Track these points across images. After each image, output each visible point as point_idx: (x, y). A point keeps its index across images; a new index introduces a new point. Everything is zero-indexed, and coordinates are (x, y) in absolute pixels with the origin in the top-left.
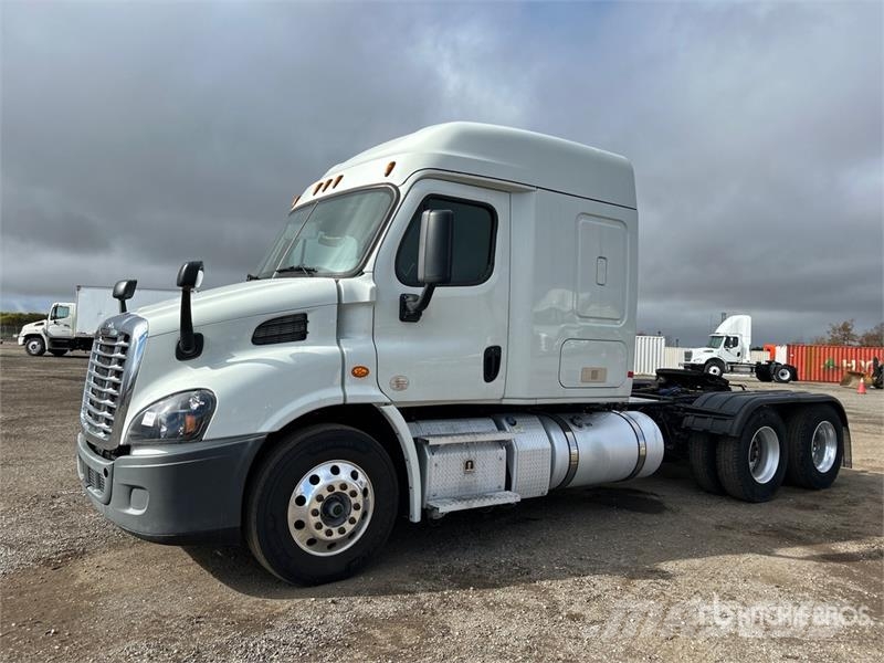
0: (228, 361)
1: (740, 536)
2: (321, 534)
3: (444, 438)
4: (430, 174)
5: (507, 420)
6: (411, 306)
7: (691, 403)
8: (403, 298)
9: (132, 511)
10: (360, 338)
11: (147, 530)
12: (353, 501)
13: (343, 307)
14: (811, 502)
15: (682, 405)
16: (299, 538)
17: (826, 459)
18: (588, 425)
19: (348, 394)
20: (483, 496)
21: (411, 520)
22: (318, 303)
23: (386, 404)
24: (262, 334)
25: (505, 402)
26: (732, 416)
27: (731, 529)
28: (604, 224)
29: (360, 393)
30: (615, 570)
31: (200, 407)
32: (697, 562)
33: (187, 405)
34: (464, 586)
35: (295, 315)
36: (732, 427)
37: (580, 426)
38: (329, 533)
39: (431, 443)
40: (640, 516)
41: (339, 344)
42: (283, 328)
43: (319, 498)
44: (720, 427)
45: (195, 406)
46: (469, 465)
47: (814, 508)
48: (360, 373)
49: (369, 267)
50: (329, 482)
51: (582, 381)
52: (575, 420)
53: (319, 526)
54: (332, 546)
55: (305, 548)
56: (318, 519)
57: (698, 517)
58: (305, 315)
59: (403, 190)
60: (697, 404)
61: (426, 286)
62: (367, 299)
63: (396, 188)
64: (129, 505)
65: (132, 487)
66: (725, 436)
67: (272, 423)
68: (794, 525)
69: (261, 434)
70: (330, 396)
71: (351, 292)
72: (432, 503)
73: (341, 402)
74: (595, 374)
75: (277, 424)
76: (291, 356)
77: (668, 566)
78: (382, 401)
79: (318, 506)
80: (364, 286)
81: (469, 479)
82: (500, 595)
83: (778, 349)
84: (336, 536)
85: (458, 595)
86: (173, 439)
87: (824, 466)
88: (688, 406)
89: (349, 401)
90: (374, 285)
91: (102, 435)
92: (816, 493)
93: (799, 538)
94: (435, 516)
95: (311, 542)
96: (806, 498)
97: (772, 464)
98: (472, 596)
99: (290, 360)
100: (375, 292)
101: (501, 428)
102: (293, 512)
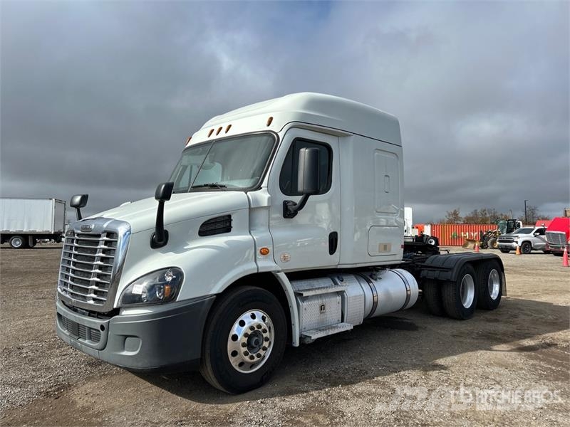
0: (185, 248)
1: (468, 341)
2: (247, 358)
3: (311, 292)
4: (297, 125)
5: (338, 278)
6: (291, 208)
7: (424, 262)
8: (285, 203)
9: (125, 353)
10: (262, 229)
11: (139, 365)
12: (265, 335)
13: (252, 209)
14: (492, 318)
15: (419, 263)
16: (234, 362)
17: (494, 292)
18: (380, 278)
19: (259, 265)
20: (331, 327)
21: (294, 345)
22: (238, 208)
23: (278, 272)
24: (205, 229)
25: (339, 267)
26: (451, 269)
27: (461, 337)
28: (387, 155)
29: (266, 265)
30: (414, 367)
31: (173, 279)
32: (456, 358)
33: (162, 279)
34: (335, 384)
35: (224, 216)
36: (452, 275)
37: (376, 280)
38: (252, 358)
39: (304, 295)
40: (407, 333)
41: (250, 234)
42: (217, 225)
43: (246, 335)
44: (444, 276)
45: (169, 279)
46: (322, 308)
47: (496, 321)
48: (265, 252)
49: (264, 184)
50: (250, 325)
51: (380, 252)
52: (373, 276)
53: (246, 354)
54: (253, 366)
55: (238, 369)
56: (245, 349)
57: (439, 331)
58: (230, 216)
59: (281, 135)
60: (428, 262)
61: (304, 195)
62: (266, 205)
63: (276, 134)
64: (123, 349)
65: (126, 336)
66: (448, 281)
67: (218, 288)
68: (492, 332)
69: (211, 295)
70: (249, 268)
71: (256, 200)
72: (305, 334)
73: (256, 271)
74: (385, 247)
75: (221, 289)
76: (226, 242)
77: (441, 361)
78: (277, 269)
79: (245, 340)
80: (263, 196)
81: (323, 316)
82: (358, 388)
83: (425, 227)
84: (256, 359)
85: (335, 391)
86: (153, 302)
87: (494, 296)
88: (423, 264)
89: (260, 271)
90: (269, 196)
91: (92, 302)
92: (492, 312)
93: (499, 339)
94: (307, 341)
95: (241, 365)
96: (488, 315)
97: (470, 297)
98: (344, 390)
99: (225, 245)
100: (270, 200)
101: (336, 284)
102: (231, 346)
